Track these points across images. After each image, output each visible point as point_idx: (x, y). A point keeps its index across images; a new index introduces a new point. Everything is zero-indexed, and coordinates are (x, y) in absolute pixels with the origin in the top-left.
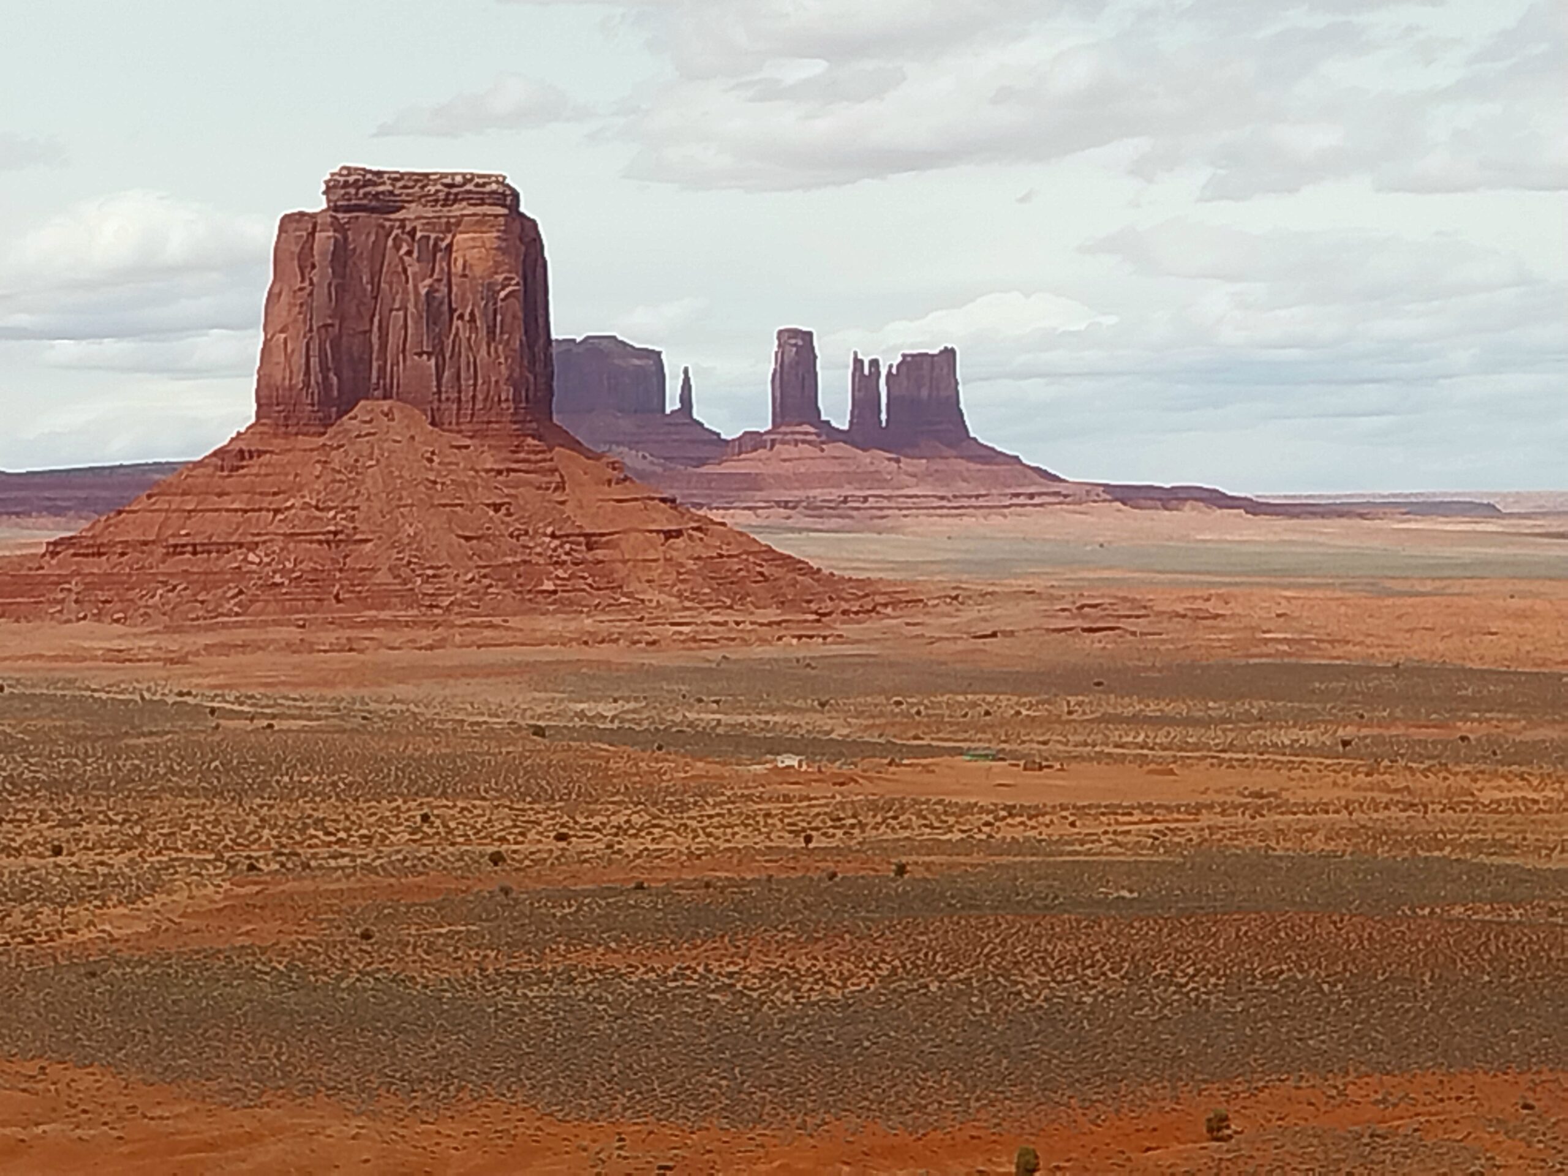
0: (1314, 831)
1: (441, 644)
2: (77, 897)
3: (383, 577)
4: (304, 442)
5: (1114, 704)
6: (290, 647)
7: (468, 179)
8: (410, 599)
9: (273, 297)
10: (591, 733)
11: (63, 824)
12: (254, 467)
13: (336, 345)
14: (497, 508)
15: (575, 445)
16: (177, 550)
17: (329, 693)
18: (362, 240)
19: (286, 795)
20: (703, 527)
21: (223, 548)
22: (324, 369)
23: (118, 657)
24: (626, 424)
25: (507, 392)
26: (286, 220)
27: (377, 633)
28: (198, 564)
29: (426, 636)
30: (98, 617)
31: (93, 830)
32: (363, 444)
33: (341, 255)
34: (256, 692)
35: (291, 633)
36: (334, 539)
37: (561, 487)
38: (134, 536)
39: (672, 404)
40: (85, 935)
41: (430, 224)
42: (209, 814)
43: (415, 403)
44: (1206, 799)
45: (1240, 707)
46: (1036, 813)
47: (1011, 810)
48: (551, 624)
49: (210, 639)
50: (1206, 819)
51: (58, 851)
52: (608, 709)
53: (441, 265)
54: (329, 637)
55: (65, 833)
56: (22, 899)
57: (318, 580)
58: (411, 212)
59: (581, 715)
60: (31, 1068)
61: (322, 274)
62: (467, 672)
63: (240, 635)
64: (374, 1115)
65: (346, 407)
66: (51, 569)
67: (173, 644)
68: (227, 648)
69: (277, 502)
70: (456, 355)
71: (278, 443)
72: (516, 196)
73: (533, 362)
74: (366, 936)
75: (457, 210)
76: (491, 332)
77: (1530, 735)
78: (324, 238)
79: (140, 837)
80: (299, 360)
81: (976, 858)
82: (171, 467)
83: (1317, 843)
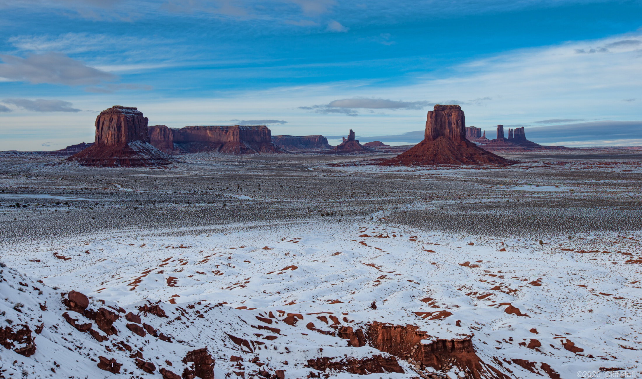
1: (450, 169)
3: (442, 160)
4: (431, 142)
7: (454, 106)
8: (445, 163)
9: (427, 122)
11: (400, 193)
12: (424, 145)
13: (436, 129)
15: (469, 141)
16: (414, 156)
18: (439, 114)
19: (430, 189)
20: (487, 152)
21: (420, 156)
22: (434, 132)
23: (406, 171)
24: (475, 138)
25: (459, 134)
26: (429, 112)
27: (441, 168)
28: (417, 158)
29: (448, 168)
30: (404, 165)
32: (439, 142)
33: (436, 116)
35: (429, 168)
36: (435, 155)
37: (467, 147)
38: (409, 155)
39: (482, 135)
41: (449, 112)
43: (446, 136)
44: (565, 191)
45: (569, 178)
46: (538, 193)
47: (535, 192)
48: (466, 166)
49: (418, 168)
51: (400, 196)
53: (450, 117)
54: (435, 168)
57: (433, 160)
58: (446, 110)
59: (470, 179)
60: (398, 225)
61: (433, 119)
63: (422, 168)
65: (437, 137)
66: (397, 159)
67: (413, 169)
69: (428, 150)
70: (452, 129)
71: (428, 142)
72: (460, 108)
73: (463, 130)
74: (442, 208)
75: (453, 110)
76: (457, 126)
78: (434, 115)
79: (411, 195)
80: (430, 131)
81: (530, 199)
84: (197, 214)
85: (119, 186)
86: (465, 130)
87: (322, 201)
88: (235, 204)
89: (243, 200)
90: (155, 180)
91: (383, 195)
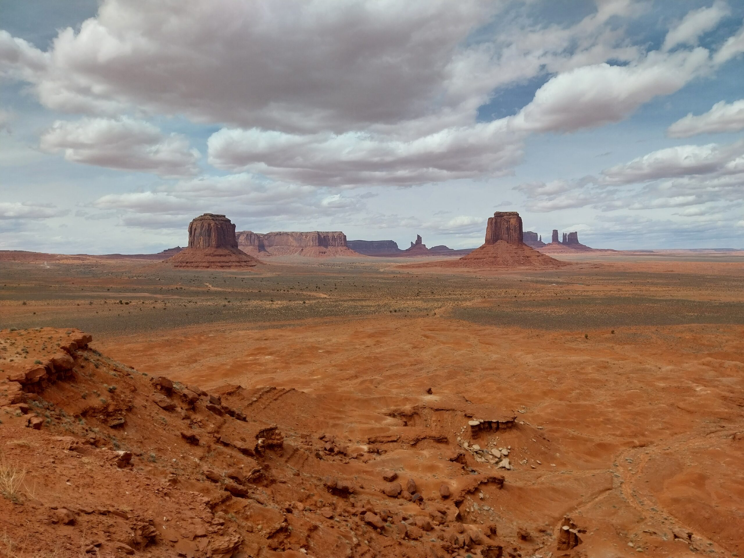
0: (627, 294)
1: (508, 270)
2: (463, 300)
3: (501, 262)
4: (491, 245)
5: (599, 277)
6: (489, 270)
7: (512, 212)
8: (504, 264)
9: (487, 228)
10: (527, 281)
11: (462, 292)
12: (485, 249)
13: (495, 234)
14: (515, 253)
15: (526, 245)
16: (475, 259)
17: (494, 276)
18: (499, 220)
19: (489, 288)
20: (542, 255)
21: (481, 259)
22: (494, 236)
23: (468, 272)
24: (532, 242)
25: (517, 239)
26: (489, 218)
27: (500, 269)
28: (478, 261)
29: (506, 269)
30: (466, 267)
31: (465, 292)
32: (498, 246)
33: (496, 222)
34: (485, 276)
35: (489, 269)
36: (495, 257)
37: (524, 250)
38: (470, 257)
39: (539, 240)
40: (464, 305)
41: (507, 218)
42: (479, 291)
43: (505, 240)
46: (587, 291)
47: (584, 291)
48: (523, 267)
49: (479, 270)
50: (611, 292)
51: (461, 295)
52: (530, 278)
53: (509, 223)
54: (494, 269)
55: (462, 293)
56: (457, 301)
57: (492, 262)
58: (505, 217)
59: (526, 279)
60: (458, 320)
61: (493, 225)
62: (511, 273)
63: (483, 269)
64: (500, 327)
65: (496, 241)
66: (460, 261)
67: (475, 270)
68: (481, 271)
69: (488, 253)
70: (510, 234)
71: (488, 246)
72: (519, 215)
73: (520, 234)
74: (499, 306)
75: (511, 216)
76: (515, 231)
77: (657, 281)
78: (494, 221)
79: (471, 293)
80: (490, 236)
81: (580, 297)
82: (474, 249)
83: (627, 295)
84: (279, 310)
85: (210, 286)
86: (522, 235)
87: (391, 299)
88: (314, 302)
89: (320, 298)
90: (243, 281)
91: (445, 293)
